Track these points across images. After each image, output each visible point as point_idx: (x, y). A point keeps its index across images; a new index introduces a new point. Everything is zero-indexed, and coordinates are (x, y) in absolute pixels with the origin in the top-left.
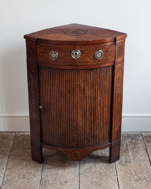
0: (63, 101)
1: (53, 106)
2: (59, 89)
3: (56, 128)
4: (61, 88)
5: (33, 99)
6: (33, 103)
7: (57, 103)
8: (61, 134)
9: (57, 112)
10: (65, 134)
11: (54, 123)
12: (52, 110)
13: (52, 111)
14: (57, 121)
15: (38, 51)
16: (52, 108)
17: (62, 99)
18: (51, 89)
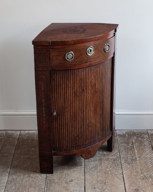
0: (77, 101)
1: (67, 109)
2: (73, 90)
3: (70, 131)
4: (75, 88)
5: (43, 108)
6: (44, 112)
7: (72, 105)
8: (76, 136)
9: (72, 114)
10: (79, 134)
11: (68, 127)
12: (66, 113)
13: (66, 115)
14: (71, 124)
15: (51, 56)
16: (66, 111)
17: (76, 99)
18: (65, 92)
